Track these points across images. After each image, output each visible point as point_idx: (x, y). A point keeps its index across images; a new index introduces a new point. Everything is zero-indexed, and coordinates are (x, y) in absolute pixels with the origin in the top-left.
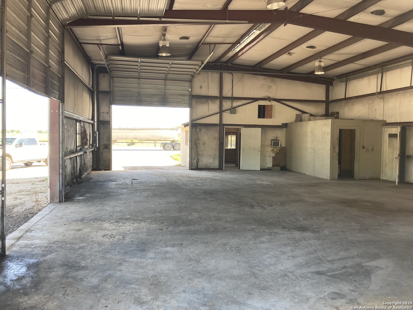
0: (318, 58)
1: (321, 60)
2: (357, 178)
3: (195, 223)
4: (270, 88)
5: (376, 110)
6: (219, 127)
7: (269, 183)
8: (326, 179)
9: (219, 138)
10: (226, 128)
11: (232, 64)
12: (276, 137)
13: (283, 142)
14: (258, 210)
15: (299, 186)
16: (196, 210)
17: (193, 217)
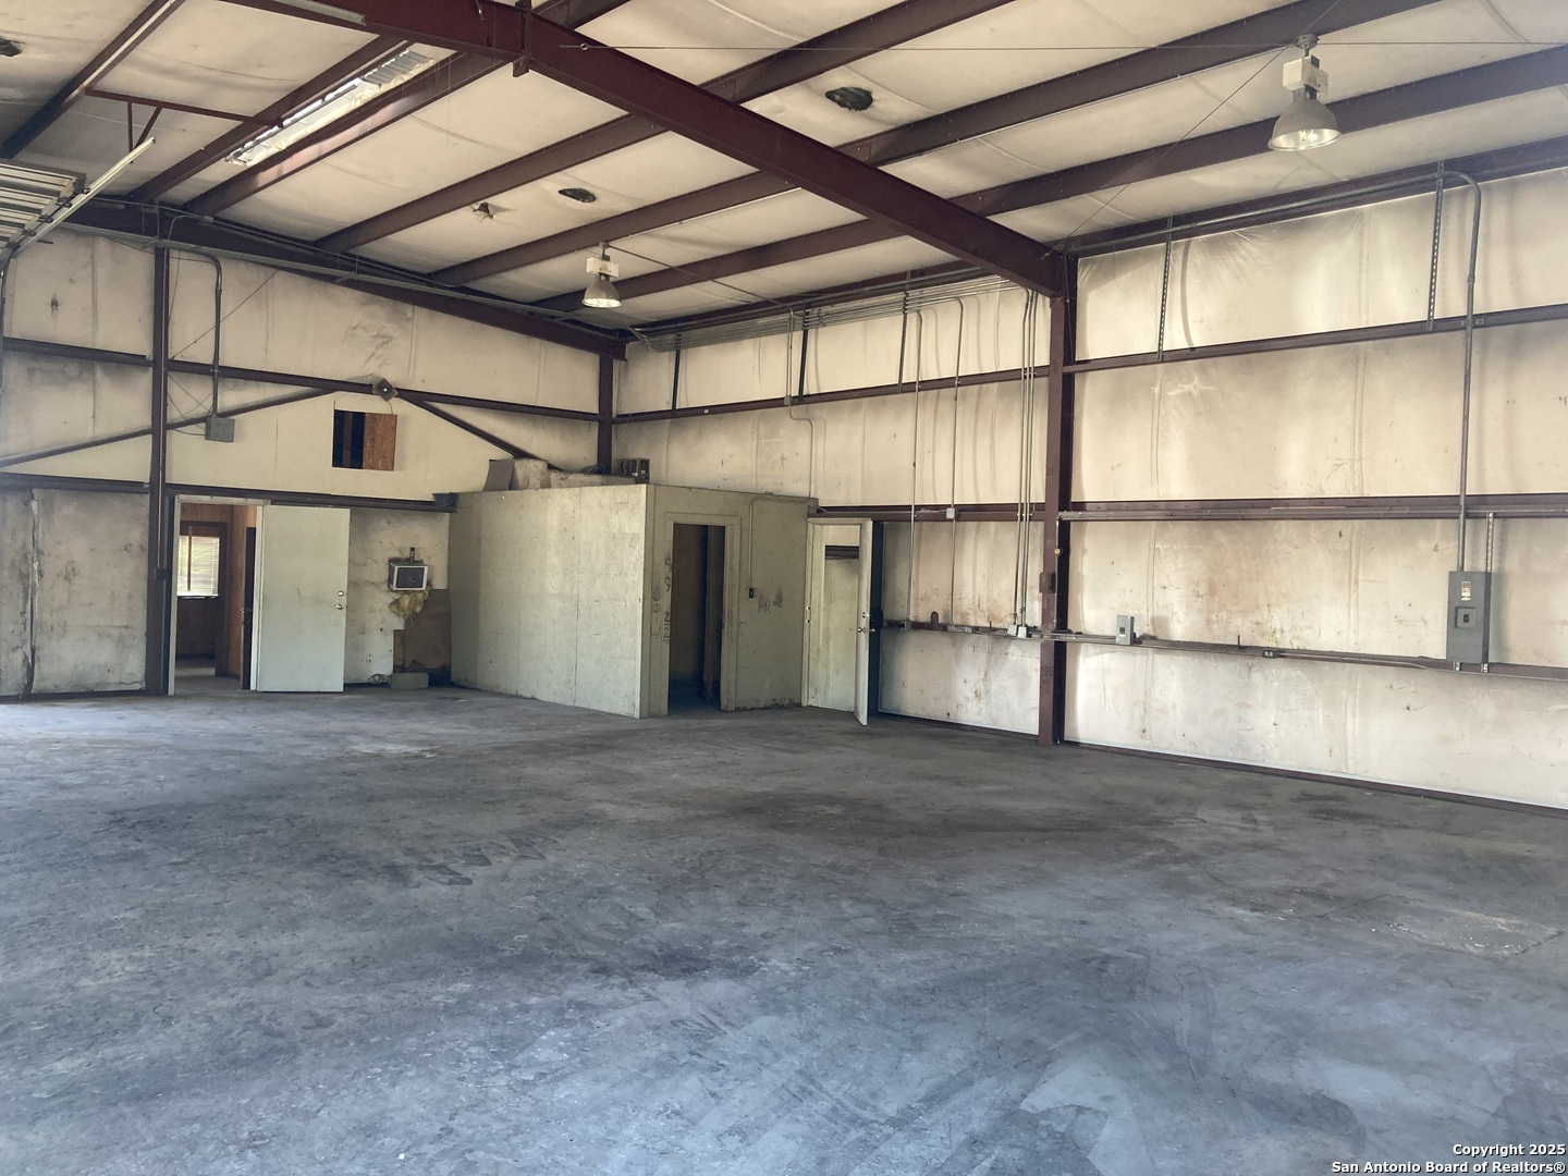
0: (597, 245)
1: (608, 252)
2: (732, 707)
3: (136, 1018)
4: (387, 343)
5: (782, 458)
6: (148, 496)
7: (414, 750)
8: (623, 714)
9: (146, 547)
10: (184, 506)
11: (215, 218)
12: (413, 549)
13: (436, 572)
14: (431, 891)
15: (542, 750)
16: (108, 936)
17: (107, 980)
